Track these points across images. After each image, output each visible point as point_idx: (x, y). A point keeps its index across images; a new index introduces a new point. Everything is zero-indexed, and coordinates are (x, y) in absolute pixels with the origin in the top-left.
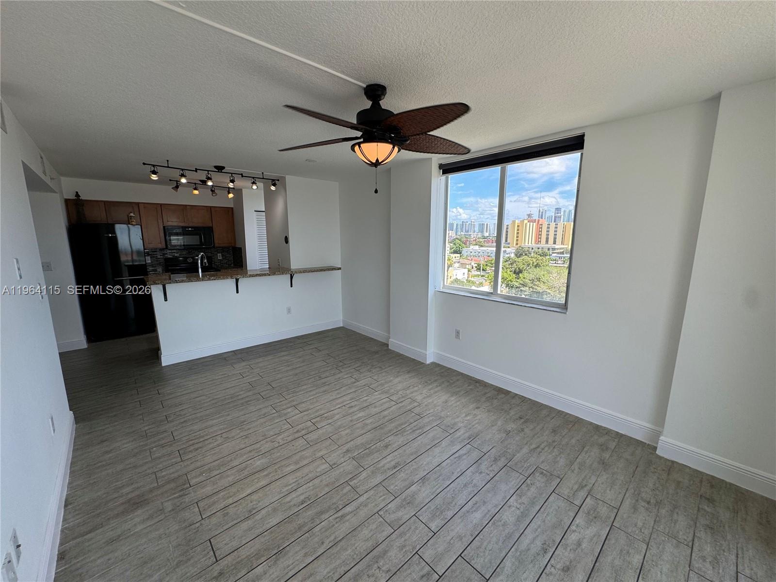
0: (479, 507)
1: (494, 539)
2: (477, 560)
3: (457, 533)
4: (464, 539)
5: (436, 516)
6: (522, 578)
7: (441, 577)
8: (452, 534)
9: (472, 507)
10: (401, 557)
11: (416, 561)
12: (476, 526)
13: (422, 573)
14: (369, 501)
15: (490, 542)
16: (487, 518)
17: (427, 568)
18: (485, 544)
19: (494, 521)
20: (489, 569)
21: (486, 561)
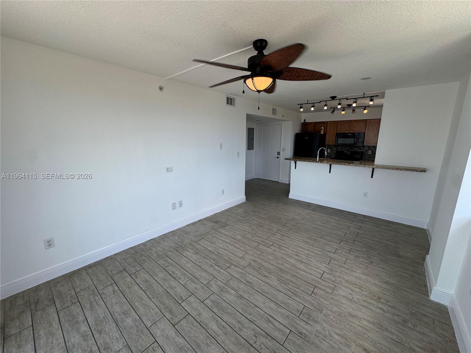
0: (222, 329)
1: (197, 335)
2: (186, 322)
3: (202, 313)
4: (198, 317)
5: (213, 303)
6: (171, 347)
7: (180, 304)
8: (202, 311)
9: (221, 325)
10: (191, 288)
11: (189, 294)
12: (207, 325)
13: (182, 296)
14: (222, 274)
15: (195, 332)
16: (213, 333)
17: (184, 298)
18: (194, 328)
19: (210, 338)
20: (179, 328)
21: (184, 327)
